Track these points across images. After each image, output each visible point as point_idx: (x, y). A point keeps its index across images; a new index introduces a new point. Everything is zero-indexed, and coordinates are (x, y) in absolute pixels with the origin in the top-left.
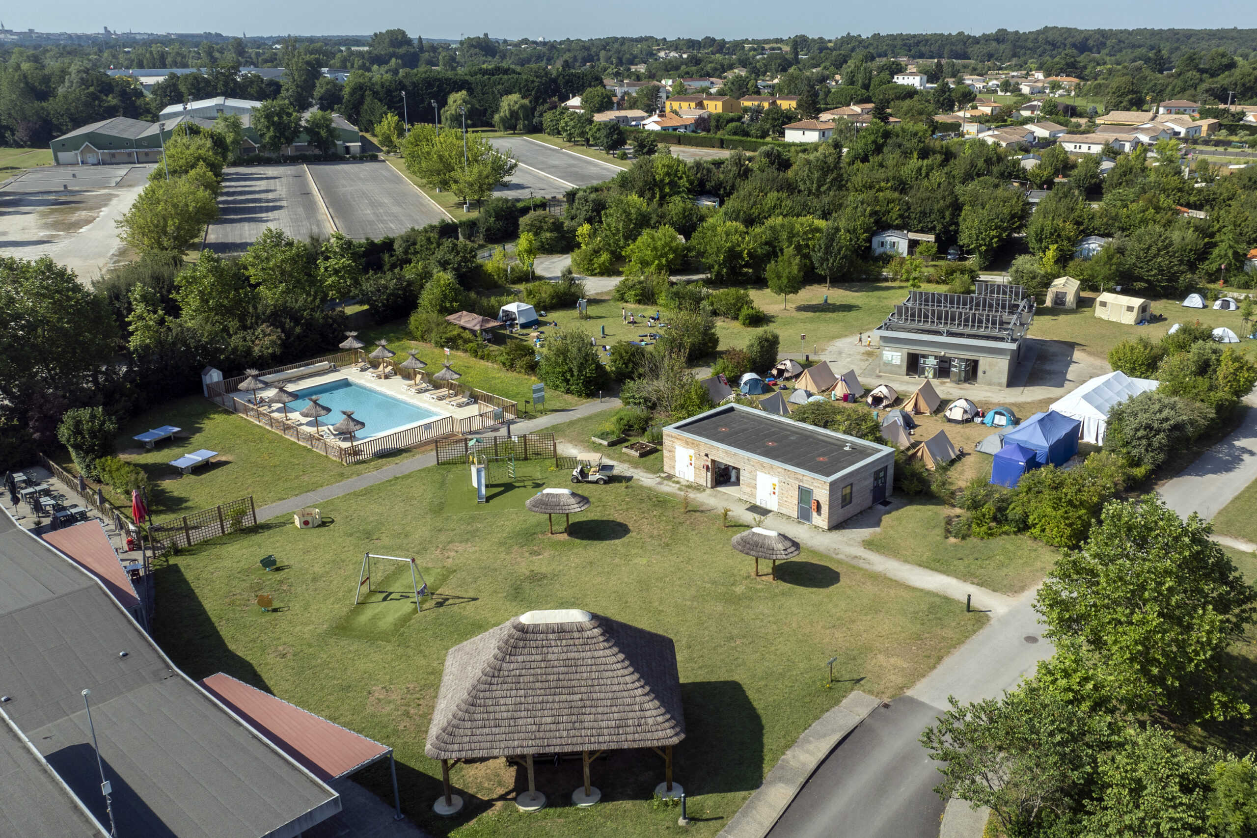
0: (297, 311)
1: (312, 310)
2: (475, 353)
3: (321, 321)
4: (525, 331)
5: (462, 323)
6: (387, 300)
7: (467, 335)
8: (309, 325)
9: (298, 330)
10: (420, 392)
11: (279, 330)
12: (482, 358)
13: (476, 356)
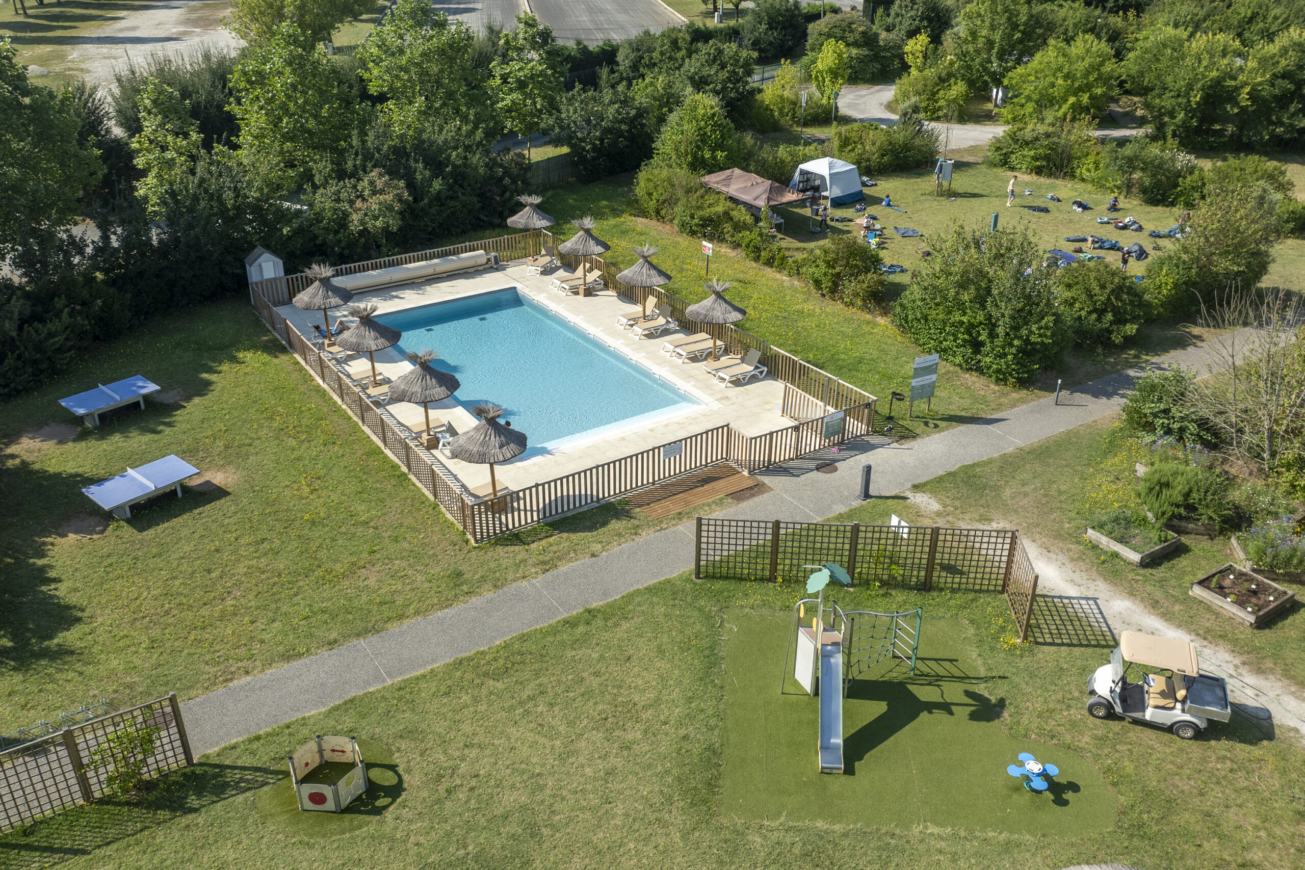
0: (440, 150)
1: (467, 148)
2: (755, 253)
3: (481, 171)
4: (840, 213)
5: (733, 190)
6: (602, 140)
7: (743, 215)
8: (460, 177)
9: (437, 185)
10: (651, 335)
11: (402, 183)
12: (769, 263)
13: (757, 259)
